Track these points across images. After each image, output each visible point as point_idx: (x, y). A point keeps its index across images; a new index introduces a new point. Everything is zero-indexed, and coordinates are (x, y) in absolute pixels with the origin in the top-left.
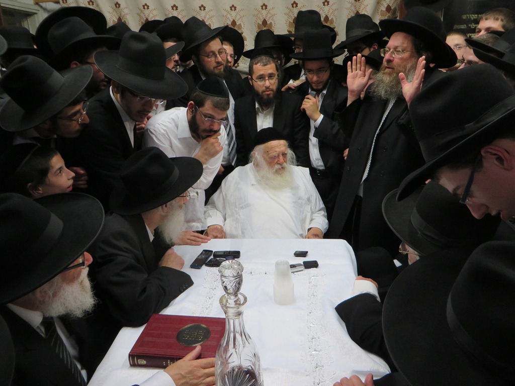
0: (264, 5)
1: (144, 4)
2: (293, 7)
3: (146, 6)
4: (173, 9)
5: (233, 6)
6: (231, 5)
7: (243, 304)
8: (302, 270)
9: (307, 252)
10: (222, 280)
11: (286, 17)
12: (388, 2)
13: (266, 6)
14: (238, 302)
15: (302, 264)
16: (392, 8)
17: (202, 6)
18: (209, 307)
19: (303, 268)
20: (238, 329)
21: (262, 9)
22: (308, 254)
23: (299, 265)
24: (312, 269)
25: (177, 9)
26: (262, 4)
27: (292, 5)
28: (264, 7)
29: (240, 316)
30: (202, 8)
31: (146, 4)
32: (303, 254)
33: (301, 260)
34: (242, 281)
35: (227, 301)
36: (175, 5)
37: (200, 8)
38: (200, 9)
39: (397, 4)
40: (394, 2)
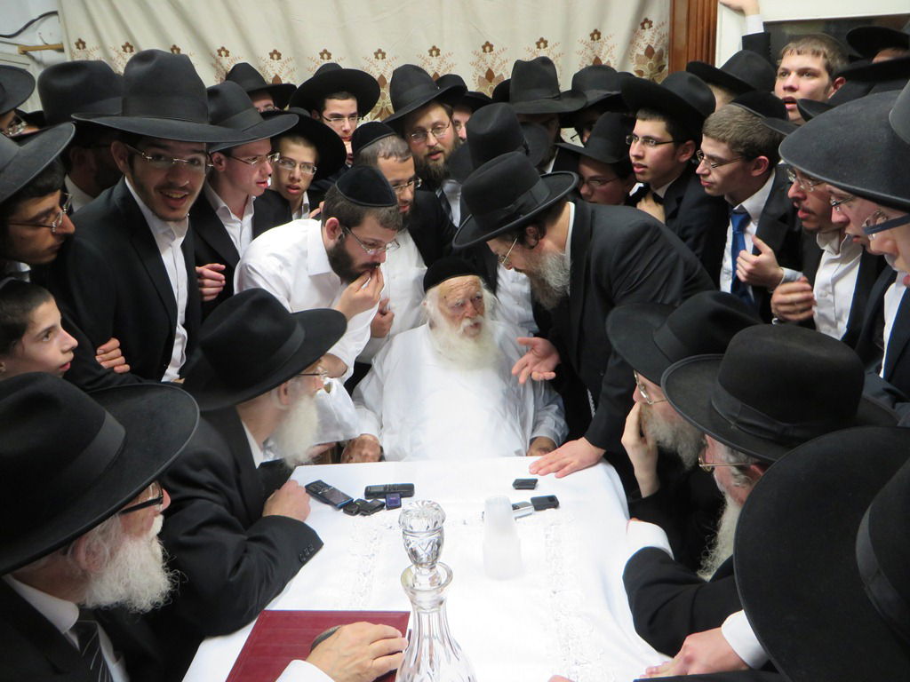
0: (434, 48)
1: (219, 48)
2: (485, 51)
3: (223, 51)
4: (272, 58)
5: (380, 51)
6: (376, 50)
7: (446, 584)
8: (531, 514)
9: (535, 480)
10: (406, 540)
11: (473, 69)
12: (648, 41)
13: (438, 51)
14: (436, 580)
15: (530, 502)
16: (656, 50)
18: (365, 591)
19: (532, 509)
20: (436, 631)
21: (431, 55)
22: (538, 483)
23: (525, 505)
24: (548, 510)
25: (279, 58)
26: (430, 48)
27: (484, 47)
28: (434, 53)
29: (442, 607)
31: (223, 49)
32: (529, 484)
33: (526, 496)
34: (443, 539)
35: (416, 578)
36: (275, 52)
39: (663, 44)
40: (659, 41)
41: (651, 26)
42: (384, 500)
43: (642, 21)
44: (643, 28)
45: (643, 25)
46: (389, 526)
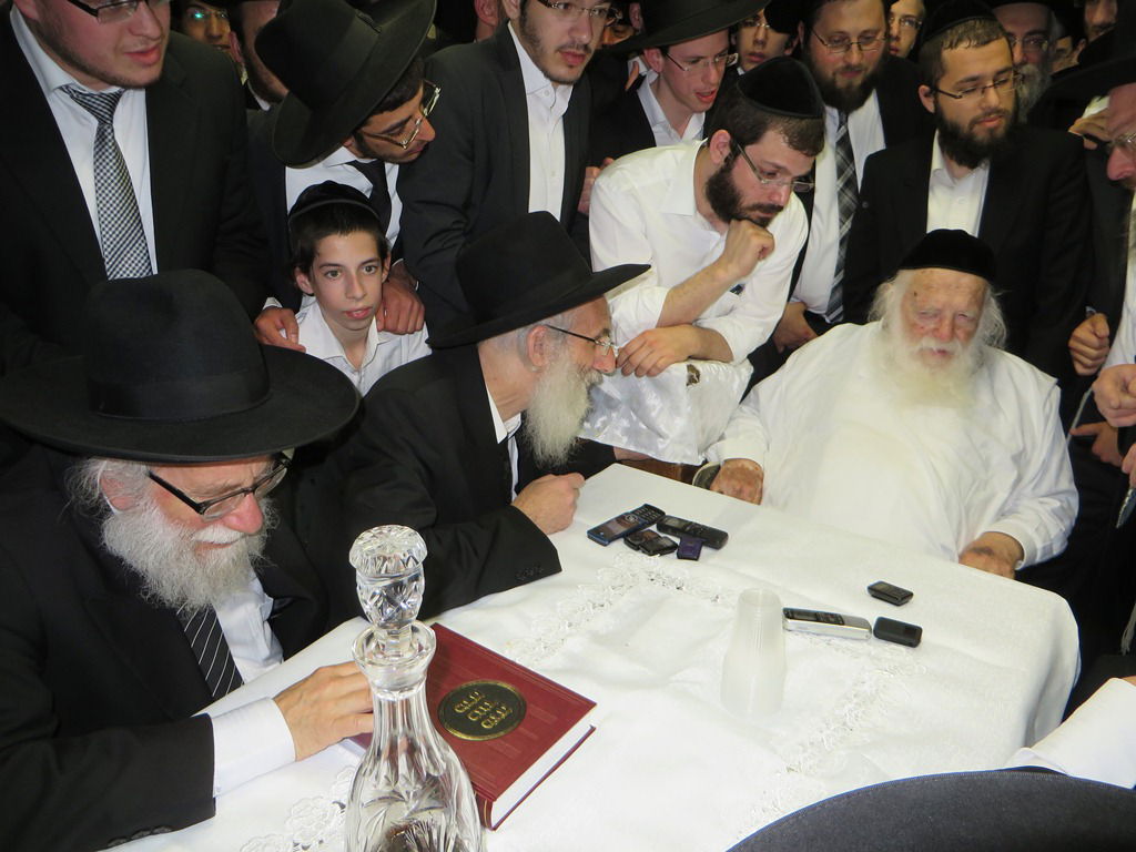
9: (910, 595)
15: (873, 623)
19: (867, 632)
22: (913, 600)
23: (862, 623)
32: (898, 597)
33: (876, 611)
42: (677, 541)
46: (653, 577)
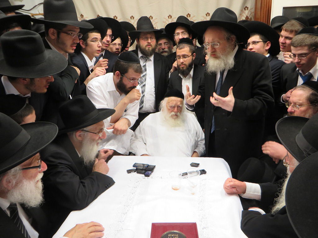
0: (170, 15)
5: (151, 16)
12: (247, 14)
16: (249, 18)
17: (132, 16)
21: (169, 18)
22: (200, 165)
26: (169, 15)
28: (170, 17)
30: (132, 18)
32: (196, 165)
37: (131, 17)
38: (131, 19)
39: (252, 16)
40: (250, 15)
41: (248, 9)
43: (245, 7)
44: (245, 10)
45: (245, 8)
